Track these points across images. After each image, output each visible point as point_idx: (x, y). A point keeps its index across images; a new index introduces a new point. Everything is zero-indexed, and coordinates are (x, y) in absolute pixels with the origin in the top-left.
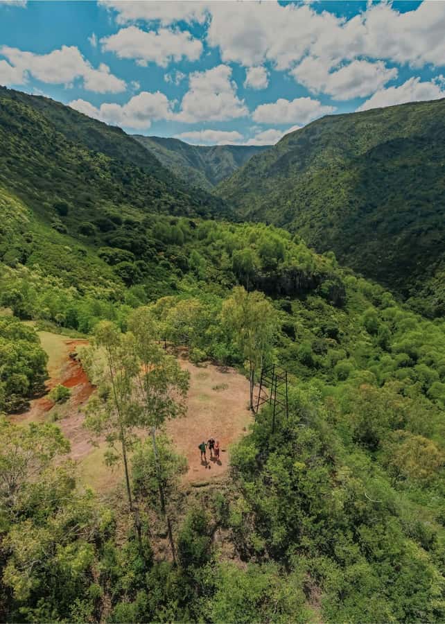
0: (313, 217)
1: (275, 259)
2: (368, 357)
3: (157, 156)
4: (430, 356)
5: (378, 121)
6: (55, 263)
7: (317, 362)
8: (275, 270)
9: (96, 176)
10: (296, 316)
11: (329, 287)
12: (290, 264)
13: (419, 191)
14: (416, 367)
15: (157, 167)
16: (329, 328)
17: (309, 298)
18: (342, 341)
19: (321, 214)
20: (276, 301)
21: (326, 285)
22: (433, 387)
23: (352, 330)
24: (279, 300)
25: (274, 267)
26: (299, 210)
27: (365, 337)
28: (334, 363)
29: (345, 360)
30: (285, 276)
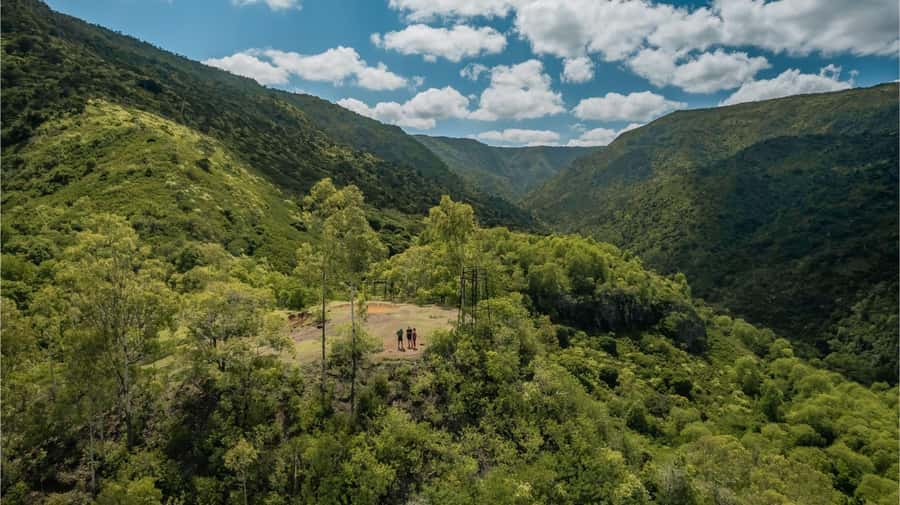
0: (666, 236)
1: (591, 279)
2: (744, 429)
3: (444, 159)
4: (855, 433)
5: (753, 116)
6: (285, 259)
7: (654, 427)
8: (591, 294)
9: (357, 177)
10: (624, 361)
11: (678, 322)
12: (613, 286)
13: (823, 204)
14: (831, 449)
15: (442, 171)
16: (678, 379)
17: (646, 337)
18: (698, 402)
19: (677, 232)
20: (593, 338)
21: (672, 319)
22: (864, 482)
23: (718, 387)
24: (597, 337)
25: (591, 290)
26: (644, 226)
27: (740, 399)
28: (680, 427)
29: (697, 423)
30: (606, 302)
